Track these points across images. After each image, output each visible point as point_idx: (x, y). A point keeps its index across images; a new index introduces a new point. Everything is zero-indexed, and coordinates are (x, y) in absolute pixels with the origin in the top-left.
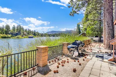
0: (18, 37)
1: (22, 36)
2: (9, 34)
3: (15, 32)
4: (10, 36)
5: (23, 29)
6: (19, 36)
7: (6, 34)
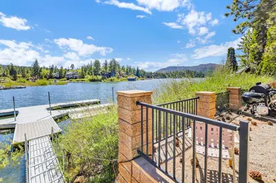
0: (111, 80)
1: (118, 78)
2: (99, 75)
3: (108, 71)
4: (100, 77)
5: (119, 65)
6: (114, 78)
7: (95, 75)
